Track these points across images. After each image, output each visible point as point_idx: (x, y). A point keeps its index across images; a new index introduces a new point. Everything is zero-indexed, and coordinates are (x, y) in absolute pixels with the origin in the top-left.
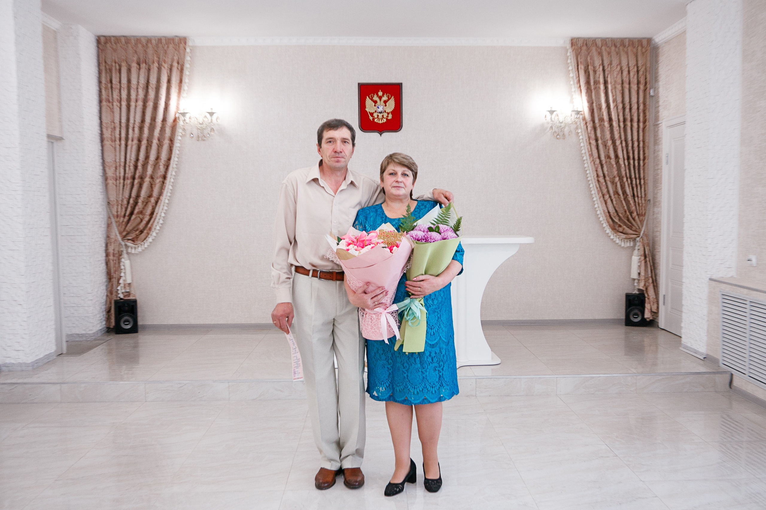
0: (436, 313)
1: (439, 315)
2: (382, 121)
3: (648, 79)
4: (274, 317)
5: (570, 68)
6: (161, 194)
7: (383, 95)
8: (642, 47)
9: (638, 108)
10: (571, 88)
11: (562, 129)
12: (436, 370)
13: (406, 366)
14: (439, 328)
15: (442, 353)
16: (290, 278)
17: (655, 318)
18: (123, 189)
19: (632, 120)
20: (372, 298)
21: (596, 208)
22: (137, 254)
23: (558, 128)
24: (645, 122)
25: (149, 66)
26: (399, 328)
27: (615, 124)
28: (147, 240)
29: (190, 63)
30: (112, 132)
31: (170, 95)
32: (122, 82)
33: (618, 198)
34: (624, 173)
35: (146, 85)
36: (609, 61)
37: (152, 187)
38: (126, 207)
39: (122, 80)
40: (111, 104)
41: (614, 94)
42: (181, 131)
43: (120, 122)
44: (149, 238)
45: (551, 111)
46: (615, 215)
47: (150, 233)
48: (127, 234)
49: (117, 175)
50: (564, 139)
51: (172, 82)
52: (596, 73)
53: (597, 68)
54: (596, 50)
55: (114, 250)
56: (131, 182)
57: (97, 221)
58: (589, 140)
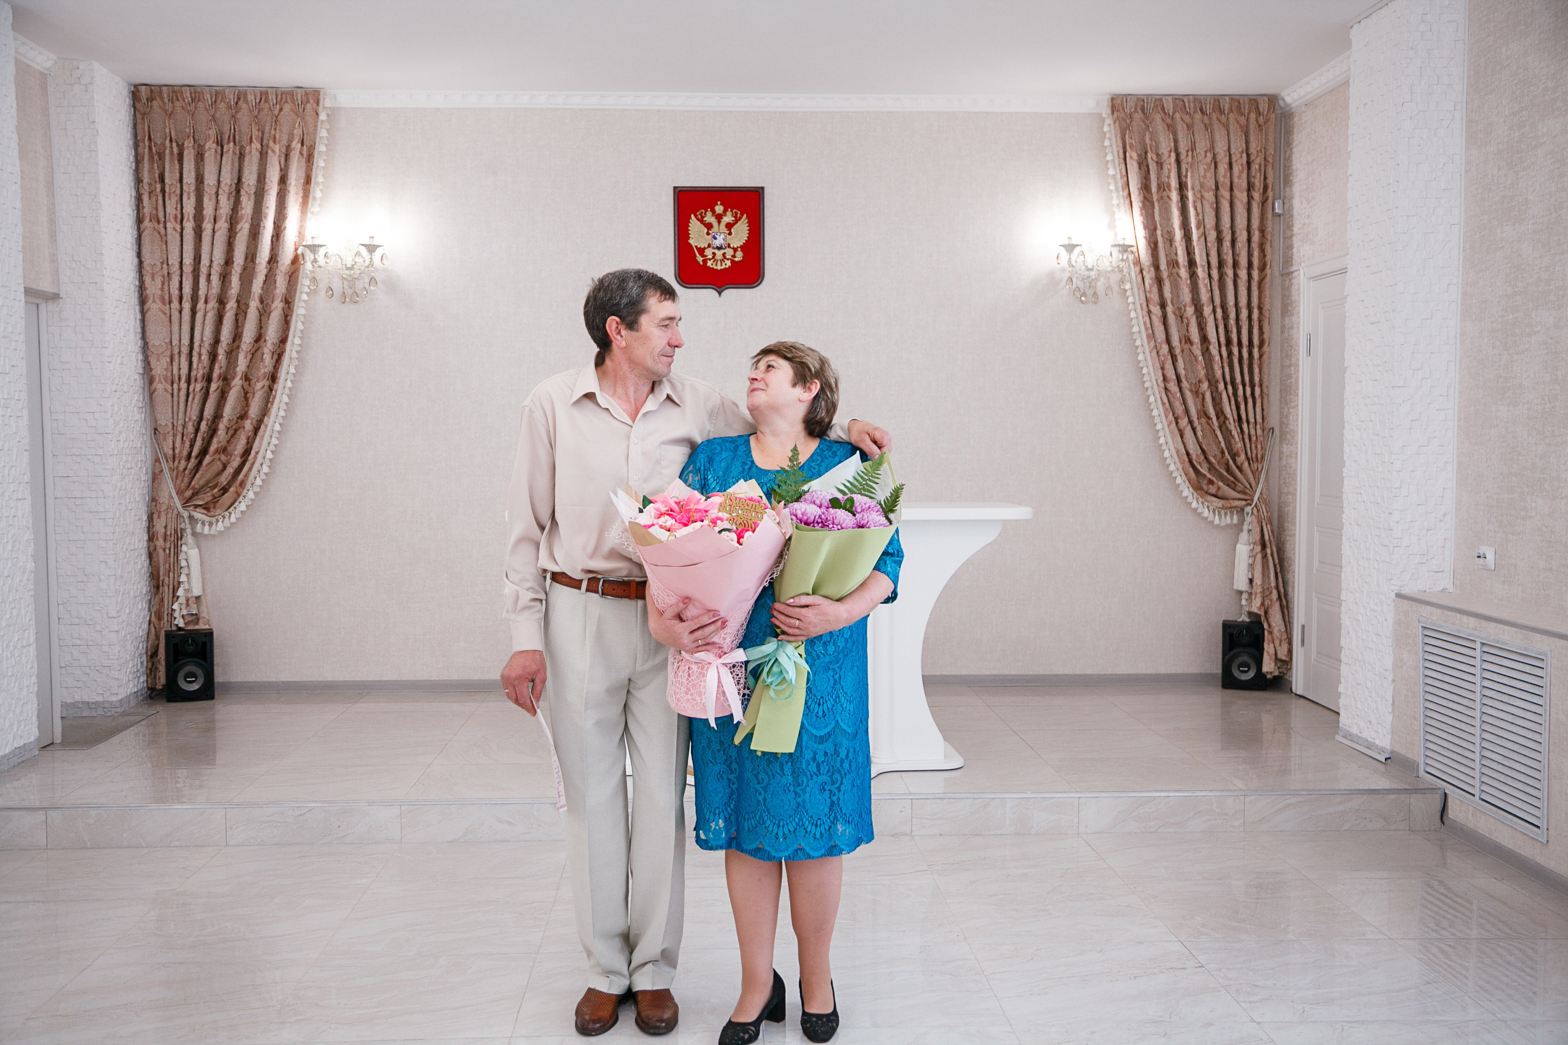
0: (831, 673)
1: (837, 677)
2: (721, 265)
3: (1270, 181)
4: (505, 679)
5: (1109, 158)
6: (265, 412)
7: (725, 211)
8: (1259, 113)
9: (1249, 240)
10: (1112, 198)
11: (1091, 283)
12: (825, 792)
13: (763, 779)
14: (835, 702)
15: (839, 757)
16: (540, 600)
17: (1284, 674)
18: (187, 401)
19: (1235, 265)
20: (692, 632)
21: (1161, 445)
22: (214, 536)
23: (1083, 279)
24: (1262, 268)
25: (242, 148)
27: (1201, 272)
28: (235, 508)
29: (326, 142)
30: (163, 284)
31: (285, 208)
32: (184, 182)
33: (1208, 424)
34: (1218, 373)
35: (236, 187)
36: (1190, 143)
37: (246, 398)
38: (191, 439)
39: (184, 176)
40: (161, 225)
41: (1200, 211)
42: (308, 283)
43: (181, 263)
44: (240, 503)
45: (1069, 245)
46: (1201, 460)
47: (241, 493)
48: (193, 495)
49: (174, 373)
50: (1096, 303)
51: (289, 182)
52: (1162, 169)
53: (1165, 157)
54: (1163, 120)
55: (166, 527)
56: (202, 389)
57: (132, 468)
58: (1148, 305)
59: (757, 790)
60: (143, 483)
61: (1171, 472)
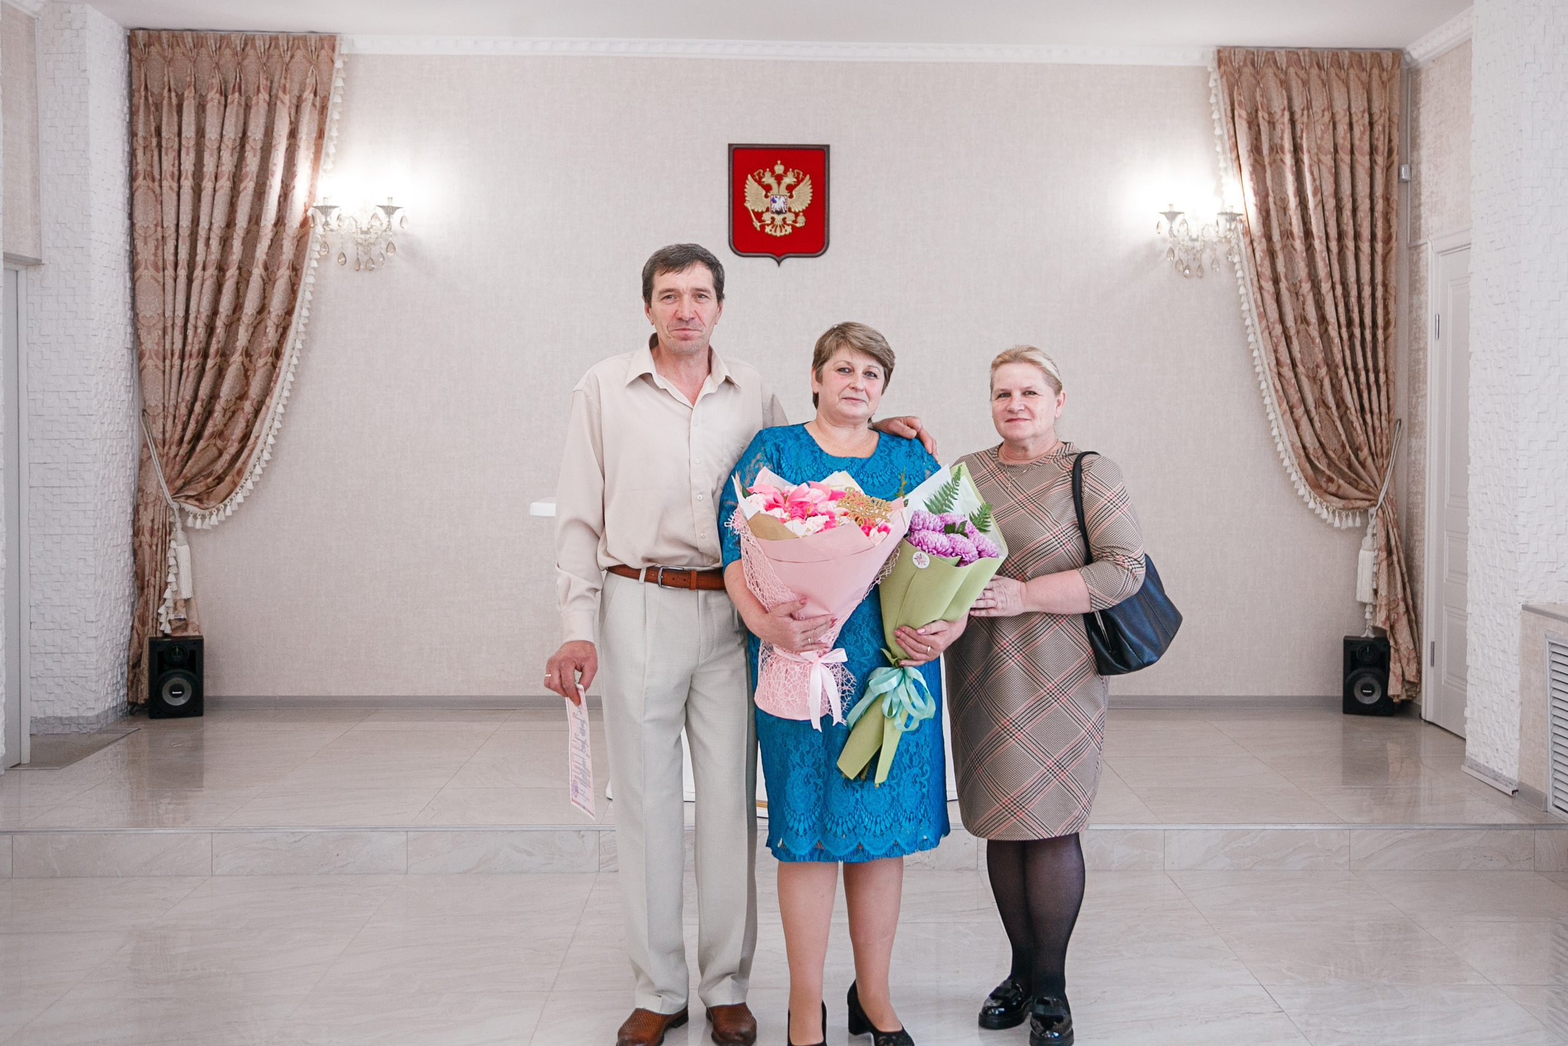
2: (781, 231)
3: (1395, 144)
5: (1215, 116)
6: (267, 392)
7: (786, 171)
8: (1382, 69)
9: (1372, 209)
10: (1219, 161)
11: (1195, 254)
12: (916, 782)
17: (1413, 698)
18: (180, 379)
19: (1357, 237)
21: (1274, 437)
22: (207, 531)
23: (1187, 251)
24: (1387, 240)
25: (248, 98)
27: (1318, 245)
28: (231, 500)
29: (342, 92)
30: (157, 248)
31: (294, 165)
32: (183, 135)
33: (1327, 414)
34: (1338, 357)
35: (240, 142)
36: (1305, 101)
37: (246, 377)
38: (184, 422)
39: (183, 130)
40: (157, 184)
41: (1316, 175)
42: (318, 248)
43: (177, 225)
44: (237, 493)
45: (1170, 212)
46: (1319, 455)
47: (239, 482)
48: (185, 484)
49: (167, 347)
50: (1201, 277)
51: (299, 137)
52: (1274, 129)
53: (1277, 116)
54: (1275, 74)
55: (153, 521)
56: (197, 365)
57: (116, 454)
58: (1258, 280)
60: (128, 470)
61: (1286, 468)
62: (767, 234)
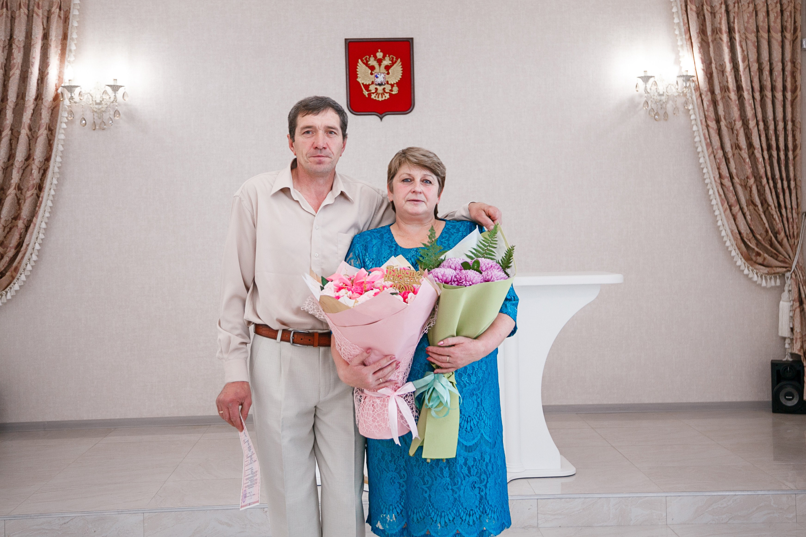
0: (475, 397)
1: (479, 400)
2: (382, 97)
3: (799, 24)
4: (220, 404)
5: (674, 10)
6: (34, 213)
7: (384, 57)
9: (783, 70)
10: (677, 40)
11: (662, 105)
12: (475, 488)
13: (427, 481)
14: (479, 419)
15: (484, 461)
16: (246, 343)
19: (773, 89)
20: (375, 373)
21: (719, 227)
23: (656, 102)
24: (794, 91)
25: (13, 12)
26: (417, 419)
27: (747, 95)
28: (11, 288)
29: (79, 8)
31: (47, 58)
33: (755, 209)
34: (762, 171)
35: (9, 43)
37: (19, 204)
41: (745, 48)
42: (66, 115)
44: (14, 284)
45: (645, 77)
46: (750, 238)
47: (16, 276)
50: (666, 120)
51: (50, 38)
52: (715, 17)
53: (717, 9)
58: (706, 121)
59: (423, 489)
61: (728, 247)
62: (373, 99)
